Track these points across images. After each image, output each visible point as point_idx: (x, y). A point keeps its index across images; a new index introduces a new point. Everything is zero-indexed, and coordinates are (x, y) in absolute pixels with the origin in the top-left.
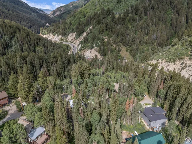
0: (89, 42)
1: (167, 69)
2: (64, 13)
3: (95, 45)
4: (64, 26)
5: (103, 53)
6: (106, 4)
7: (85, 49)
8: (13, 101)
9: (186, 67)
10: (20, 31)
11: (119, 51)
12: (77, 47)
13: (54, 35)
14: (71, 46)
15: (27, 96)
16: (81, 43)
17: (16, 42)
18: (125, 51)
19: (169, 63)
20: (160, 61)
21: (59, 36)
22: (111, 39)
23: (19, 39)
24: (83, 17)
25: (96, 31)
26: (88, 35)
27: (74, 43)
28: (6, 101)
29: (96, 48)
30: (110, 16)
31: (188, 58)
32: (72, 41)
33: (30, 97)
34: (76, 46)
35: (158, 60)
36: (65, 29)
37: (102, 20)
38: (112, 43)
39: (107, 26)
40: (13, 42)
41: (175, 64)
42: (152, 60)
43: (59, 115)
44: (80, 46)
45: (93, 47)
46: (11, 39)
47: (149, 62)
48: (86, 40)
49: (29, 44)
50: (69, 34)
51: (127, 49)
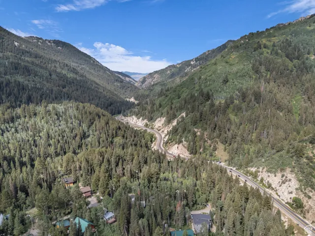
0: (178, 134)
1: (266, 181)
2: (157, 84)
3: (183, 139)
4: (151, 108)
5: (193, 151)
6: (209, 83)
7: (172, 142)
8: (93, 195)
9: (287, 181)
10: (99, 117)
11: (215, 149)
12: (164, 138)
13: (138, 119)
14: (157, 135)
15: (104, 192)
16: (169, 133)
17: (94, 131)
18: (223, 150)
19: (269, 174)
20: (261, 170)
21: (144, 120)
22: (206, 133)
23: (98, 129)
24: (177, 97)
25: (188, 120)
26: (178, 124)
27: (161, 131)
28: (89, 194)
29: (184, 143)
30: (209, 102)
31: (290, 169)
32: (159, 129)
33: (106, 192)
34: (163, 136)
35: (258, 168)
36: (152, 111)
37: (197, 107)
38: (207, 138)
39: (202, 116)
40: (91, 131)
41: (275, 176)
42: (252, 167)
43: (123, 204)
44: (167, 137)
45: (182, 142)
46: (89, 127)
47: (249, 169)
48: (175, 131)
49: (107, 134)
50: (156, 119)
51: (226, 147)
